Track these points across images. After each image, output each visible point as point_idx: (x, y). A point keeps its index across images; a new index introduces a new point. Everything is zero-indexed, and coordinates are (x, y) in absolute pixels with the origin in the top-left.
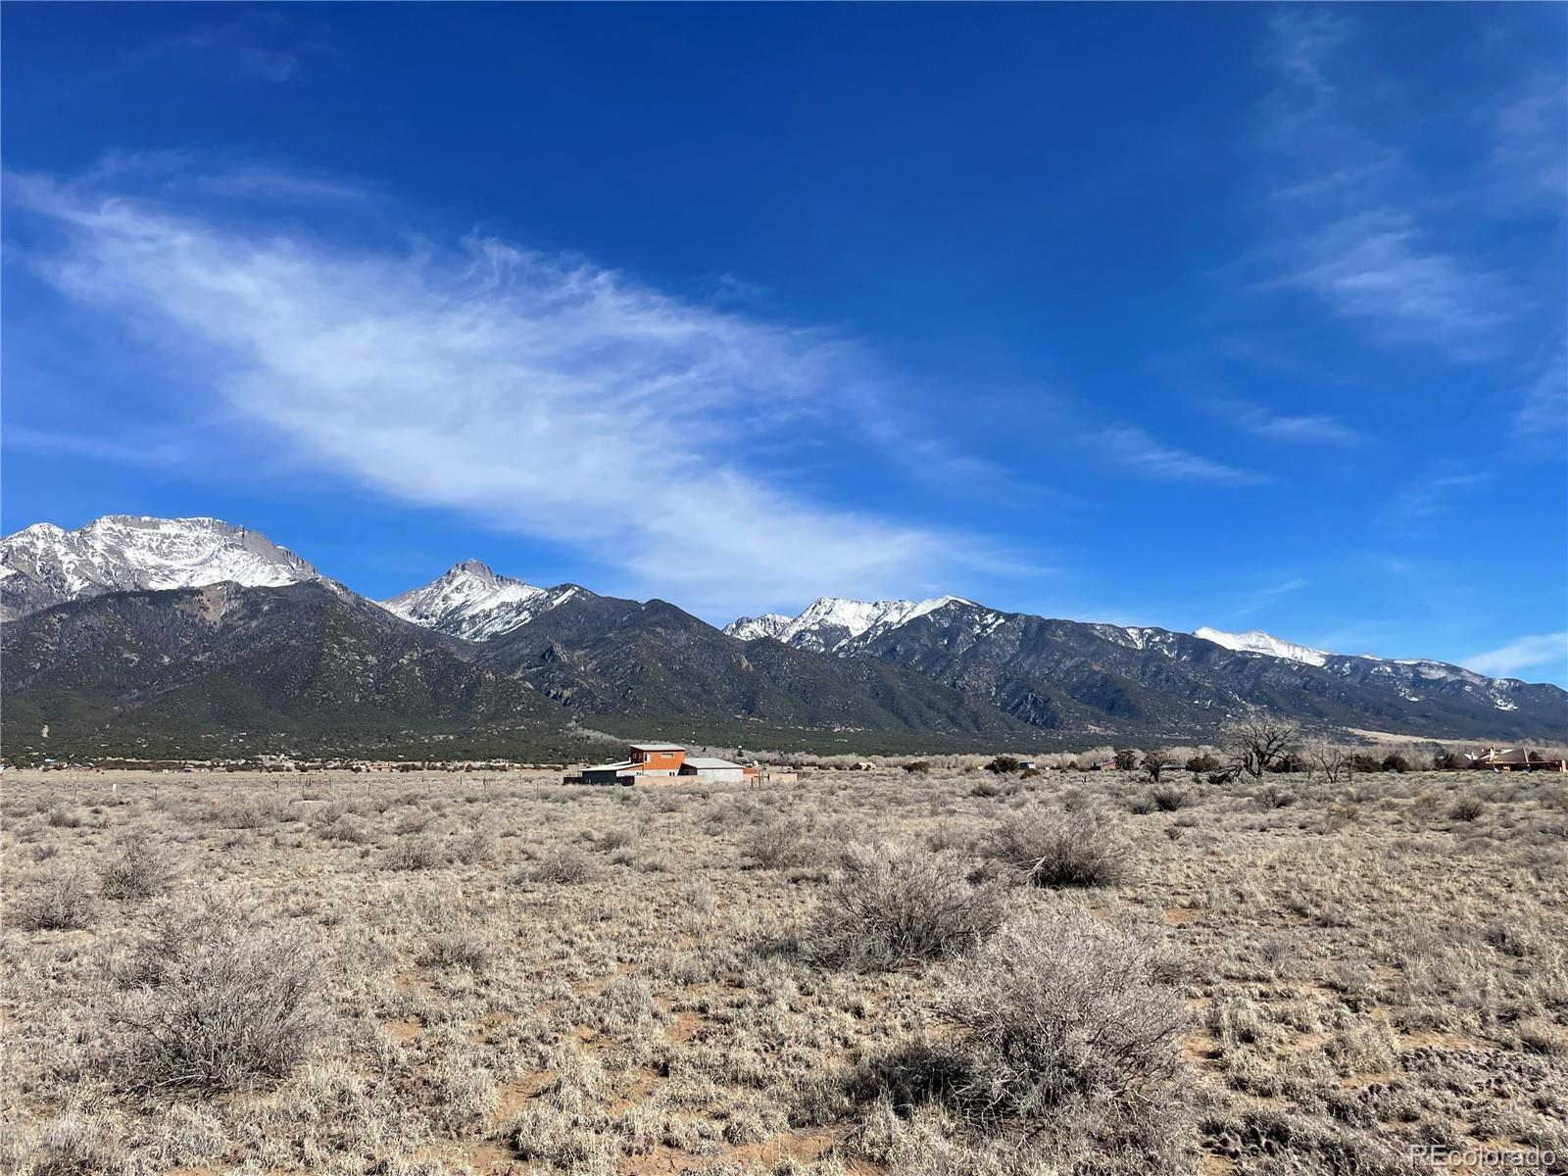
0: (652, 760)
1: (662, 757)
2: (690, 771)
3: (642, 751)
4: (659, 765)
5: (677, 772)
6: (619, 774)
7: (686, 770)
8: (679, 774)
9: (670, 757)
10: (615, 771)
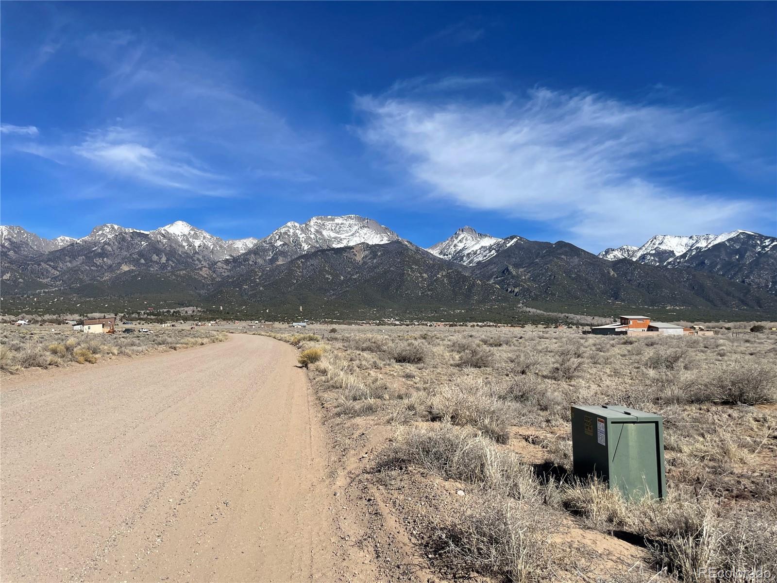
0: (633, 323)
1: (638, 322)
2: (654, 329)
3: (628, 319)
4: (636, 326)
5: (646, 329)
6: (616, 330)
7: (651, 328)
8: (647, 331)
9: (642, 322)
10: (615, 329)
